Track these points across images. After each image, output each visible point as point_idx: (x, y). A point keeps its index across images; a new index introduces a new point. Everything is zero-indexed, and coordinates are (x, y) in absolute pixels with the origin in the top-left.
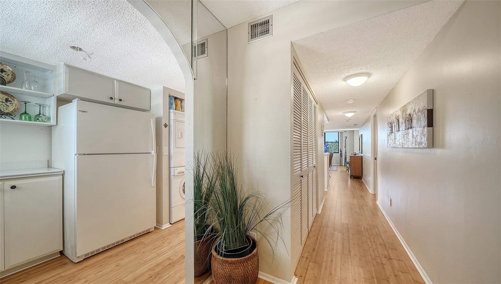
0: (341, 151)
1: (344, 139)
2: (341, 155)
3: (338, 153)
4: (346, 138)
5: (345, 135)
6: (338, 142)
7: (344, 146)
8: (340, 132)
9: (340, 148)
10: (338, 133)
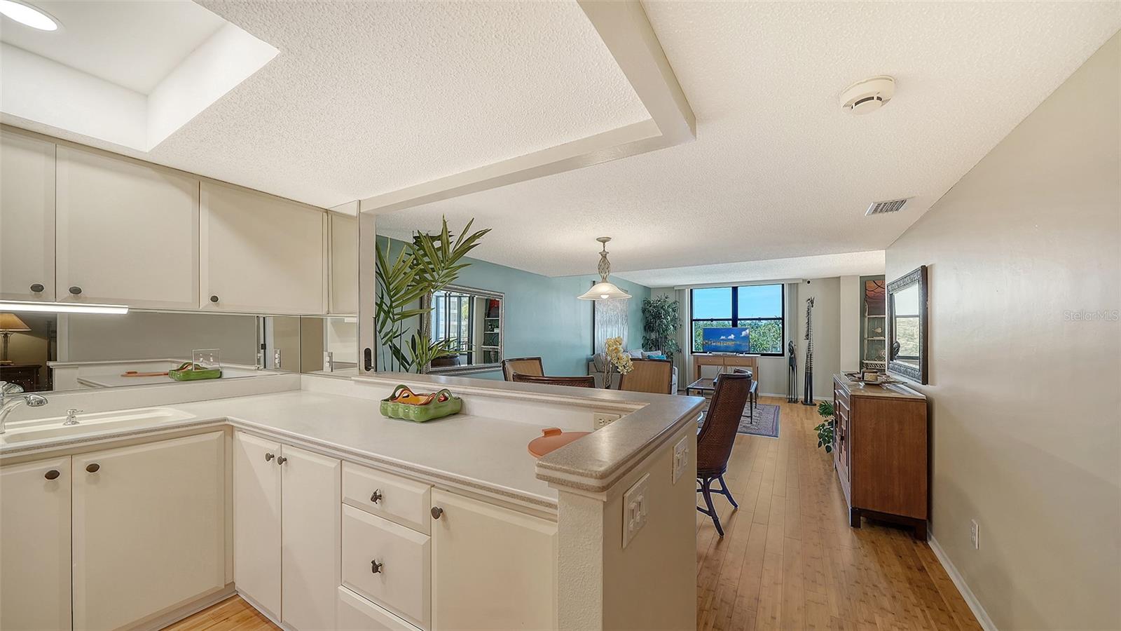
0: (792, 351)
1: (803, 307)
2: (792, 363)
3: (783, 355)
4: (812, 302)
5: (805, 293)
6: (783, 319)
7: (805, 334)
8: (790, 284)
9: (790, 338)
10: (783, 285)
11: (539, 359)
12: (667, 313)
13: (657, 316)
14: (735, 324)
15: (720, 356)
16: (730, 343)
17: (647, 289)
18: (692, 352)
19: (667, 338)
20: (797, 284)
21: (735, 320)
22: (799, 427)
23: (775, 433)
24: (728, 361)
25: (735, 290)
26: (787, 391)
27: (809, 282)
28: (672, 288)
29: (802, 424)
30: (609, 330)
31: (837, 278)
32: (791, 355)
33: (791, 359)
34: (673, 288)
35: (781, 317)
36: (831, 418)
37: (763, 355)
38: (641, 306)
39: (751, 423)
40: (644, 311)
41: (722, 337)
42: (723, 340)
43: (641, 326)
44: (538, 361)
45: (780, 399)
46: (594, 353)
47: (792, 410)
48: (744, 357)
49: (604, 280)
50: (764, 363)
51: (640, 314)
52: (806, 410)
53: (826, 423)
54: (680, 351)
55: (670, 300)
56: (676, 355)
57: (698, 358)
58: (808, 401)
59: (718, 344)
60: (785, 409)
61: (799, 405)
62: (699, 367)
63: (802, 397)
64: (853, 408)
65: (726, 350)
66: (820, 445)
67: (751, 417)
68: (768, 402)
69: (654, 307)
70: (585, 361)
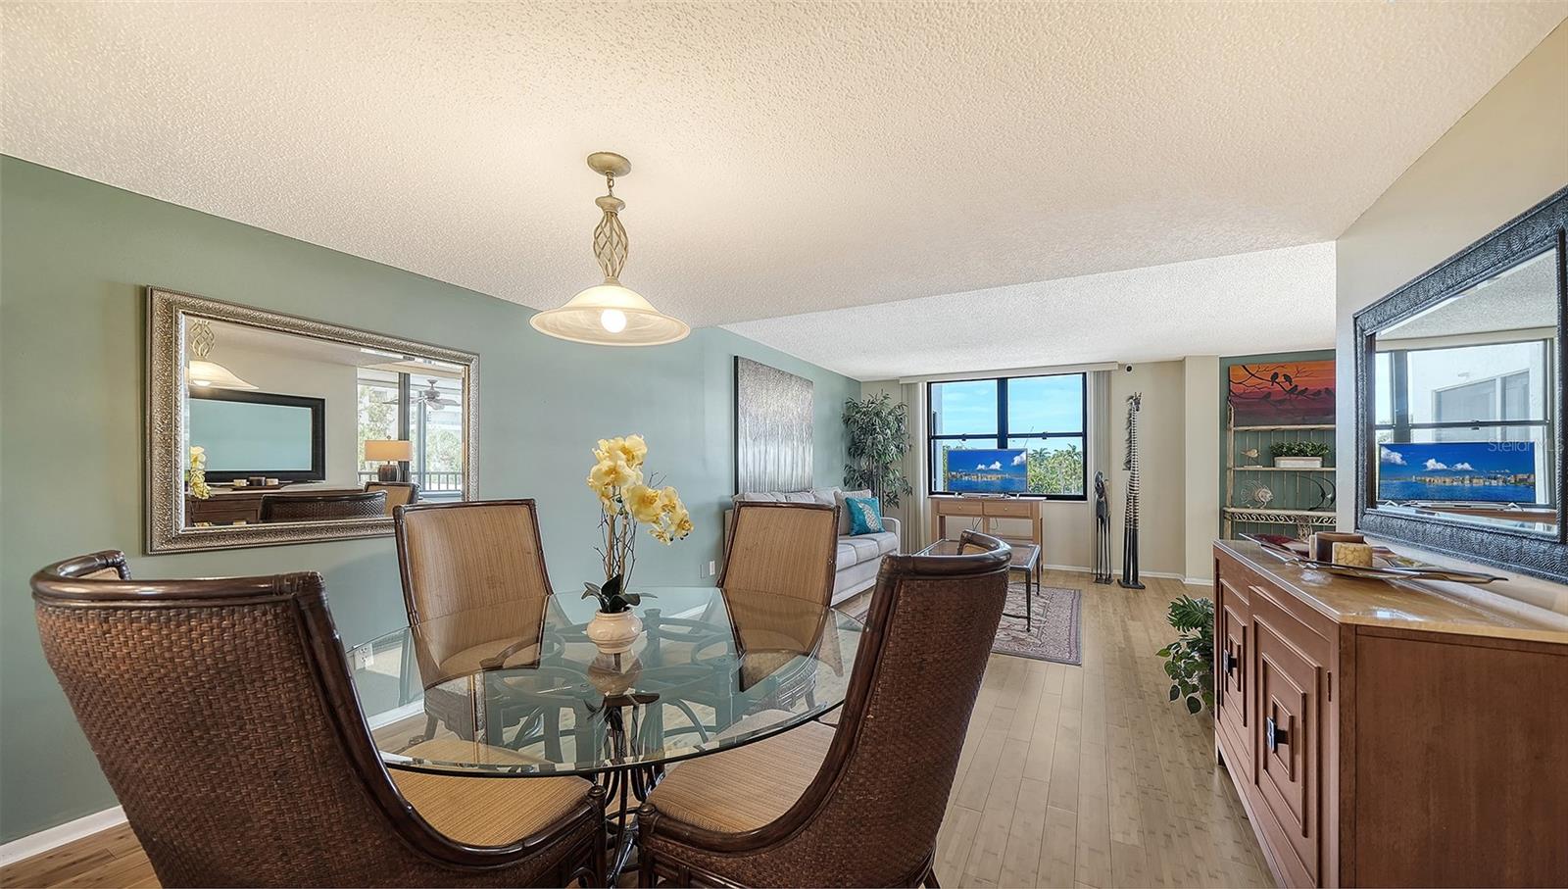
0: (1101, 490)
1: (1120, 409)
2: (1102, 516)
3: (1084, 498)
4: (1137, 403)
5: (1122, 388)
6: (1084, 435)
7: (1124, 459)
8: (1097, 373)
9: (1097, 466)
10: (1084, 374)
11: (529, 504)
12: (886, 424)
13: (869, 430)
14: (1003, 444)
15: (975, 500)
16: (994, 478)
17: (853, 383)
18: (931, 493)
19: (887, 468)
20: (1109, 371)
21: (1003, 436)
22: (1119, 637)
23: (1074, 655)
24: (989, 509)
25: (1002, 383)
26: (1091, 560)
27: (1129, 369)
28: (893, 381)
29: (1125, 630)
30: (772, 451)
31: (1181, 361)
32: (1100, 497)
33: (1099, 505)
34: (898, 381)
35: (1081, 431)
36: (1195, 633)
37: (1050, 497)
38: (841, 411)
39: (1028, 630)
40: (847, 421)
41: (980, 467)
42: (981, 471)
43: (841, 447)
44: (525, 510)
45: (1081, 575)
46: (737, 492)
47: (1103, 599)
48: (1018, 501)
49: (612, 278)
50: (1052, 511)
51: (839, 426)
52: (1127, 598)
53: (1184, 644)
54: (909, 491)
55: (892, 403)
56: (902, 498)
57: (938, 504)
58: (1131, 580)
59: (974, 478)
60: (1092, 594)
61: (1114, 589)
62: (942, 518)
63: (1118, 572)
64: (1351, 669)
65: (987, 488)
66: (1174, 695)
67: (1028, 618)
68: (1060, 582)
69: (864, 414)
70: (715, 509)
